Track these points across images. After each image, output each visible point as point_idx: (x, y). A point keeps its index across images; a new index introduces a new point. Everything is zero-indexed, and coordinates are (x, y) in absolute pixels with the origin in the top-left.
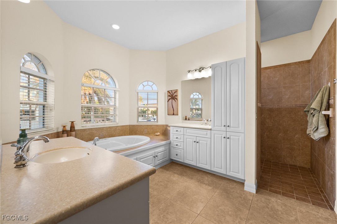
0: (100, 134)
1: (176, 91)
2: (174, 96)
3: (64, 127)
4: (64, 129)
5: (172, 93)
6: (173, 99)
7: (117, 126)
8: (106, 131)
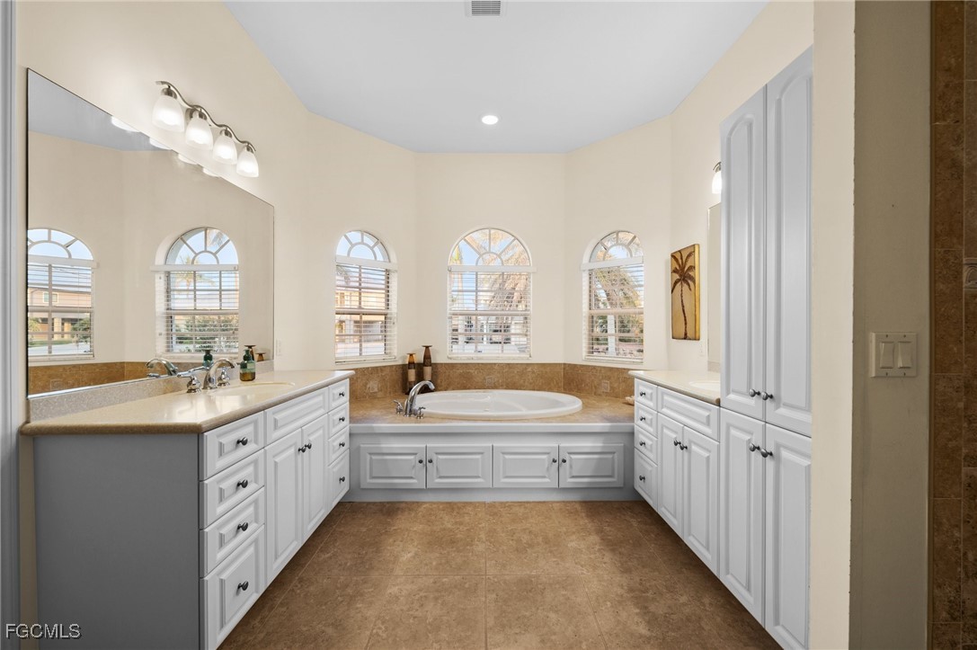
0: (485, 379)
1: (691, 251)
2: (686, 269)
3: (411, 355)
4: (412, 361)
5: (682, 259)
6: (684, 280)
7: (527, 364)
8: (499, 372)
